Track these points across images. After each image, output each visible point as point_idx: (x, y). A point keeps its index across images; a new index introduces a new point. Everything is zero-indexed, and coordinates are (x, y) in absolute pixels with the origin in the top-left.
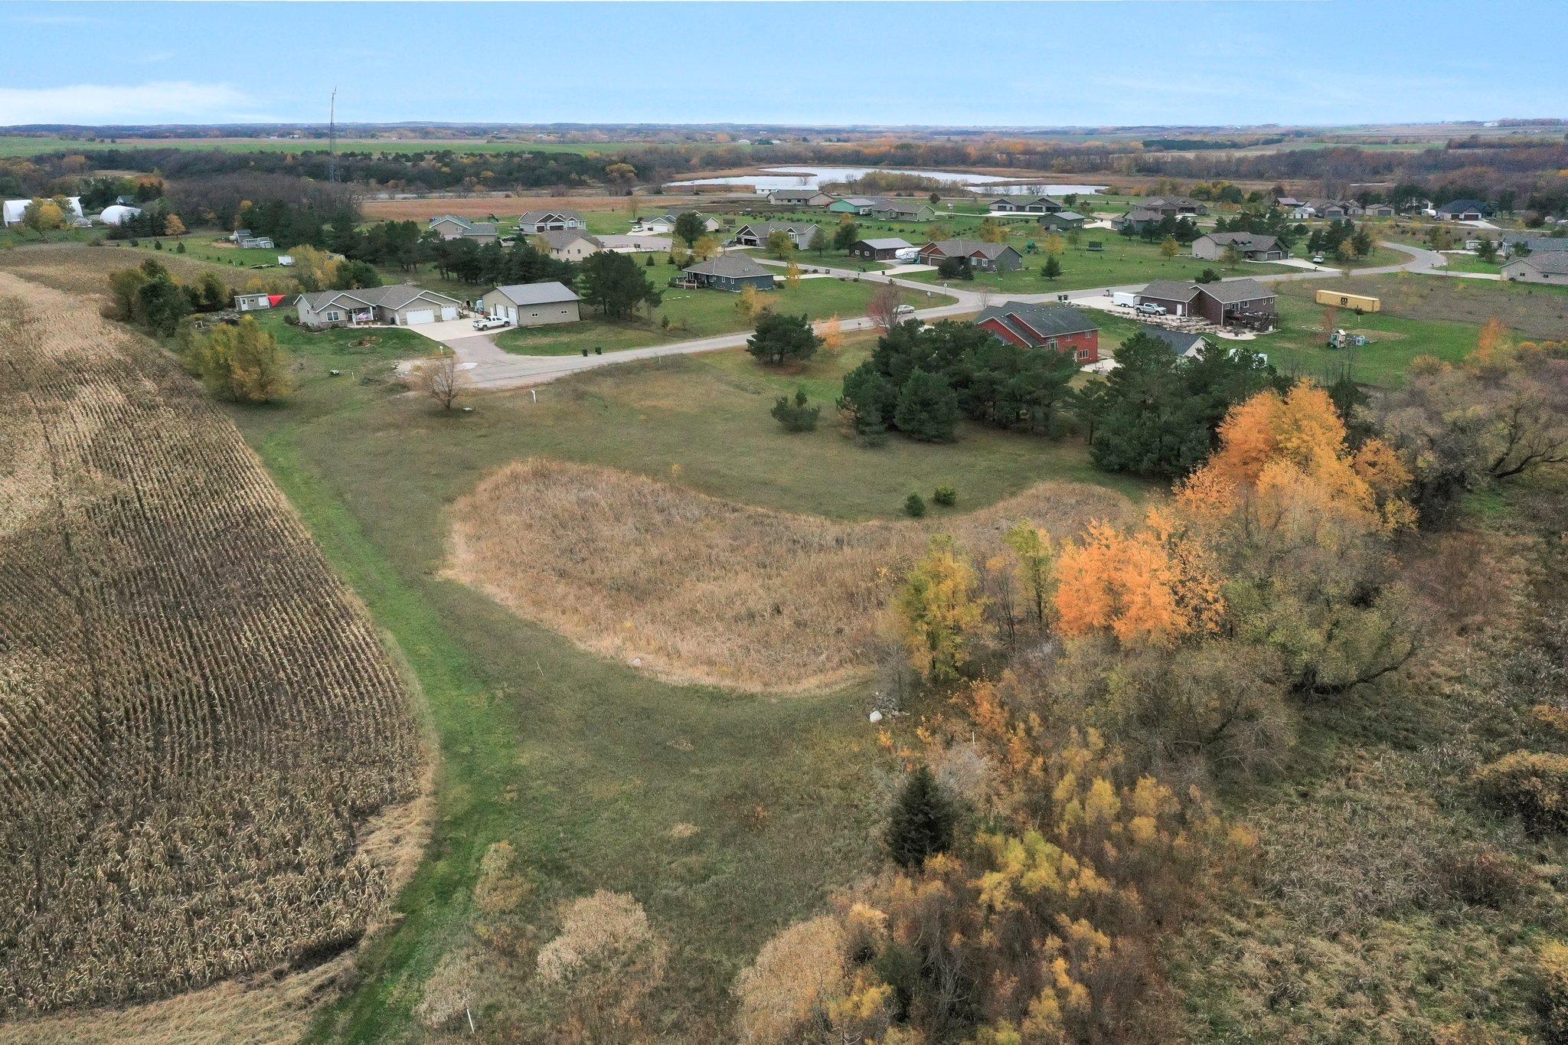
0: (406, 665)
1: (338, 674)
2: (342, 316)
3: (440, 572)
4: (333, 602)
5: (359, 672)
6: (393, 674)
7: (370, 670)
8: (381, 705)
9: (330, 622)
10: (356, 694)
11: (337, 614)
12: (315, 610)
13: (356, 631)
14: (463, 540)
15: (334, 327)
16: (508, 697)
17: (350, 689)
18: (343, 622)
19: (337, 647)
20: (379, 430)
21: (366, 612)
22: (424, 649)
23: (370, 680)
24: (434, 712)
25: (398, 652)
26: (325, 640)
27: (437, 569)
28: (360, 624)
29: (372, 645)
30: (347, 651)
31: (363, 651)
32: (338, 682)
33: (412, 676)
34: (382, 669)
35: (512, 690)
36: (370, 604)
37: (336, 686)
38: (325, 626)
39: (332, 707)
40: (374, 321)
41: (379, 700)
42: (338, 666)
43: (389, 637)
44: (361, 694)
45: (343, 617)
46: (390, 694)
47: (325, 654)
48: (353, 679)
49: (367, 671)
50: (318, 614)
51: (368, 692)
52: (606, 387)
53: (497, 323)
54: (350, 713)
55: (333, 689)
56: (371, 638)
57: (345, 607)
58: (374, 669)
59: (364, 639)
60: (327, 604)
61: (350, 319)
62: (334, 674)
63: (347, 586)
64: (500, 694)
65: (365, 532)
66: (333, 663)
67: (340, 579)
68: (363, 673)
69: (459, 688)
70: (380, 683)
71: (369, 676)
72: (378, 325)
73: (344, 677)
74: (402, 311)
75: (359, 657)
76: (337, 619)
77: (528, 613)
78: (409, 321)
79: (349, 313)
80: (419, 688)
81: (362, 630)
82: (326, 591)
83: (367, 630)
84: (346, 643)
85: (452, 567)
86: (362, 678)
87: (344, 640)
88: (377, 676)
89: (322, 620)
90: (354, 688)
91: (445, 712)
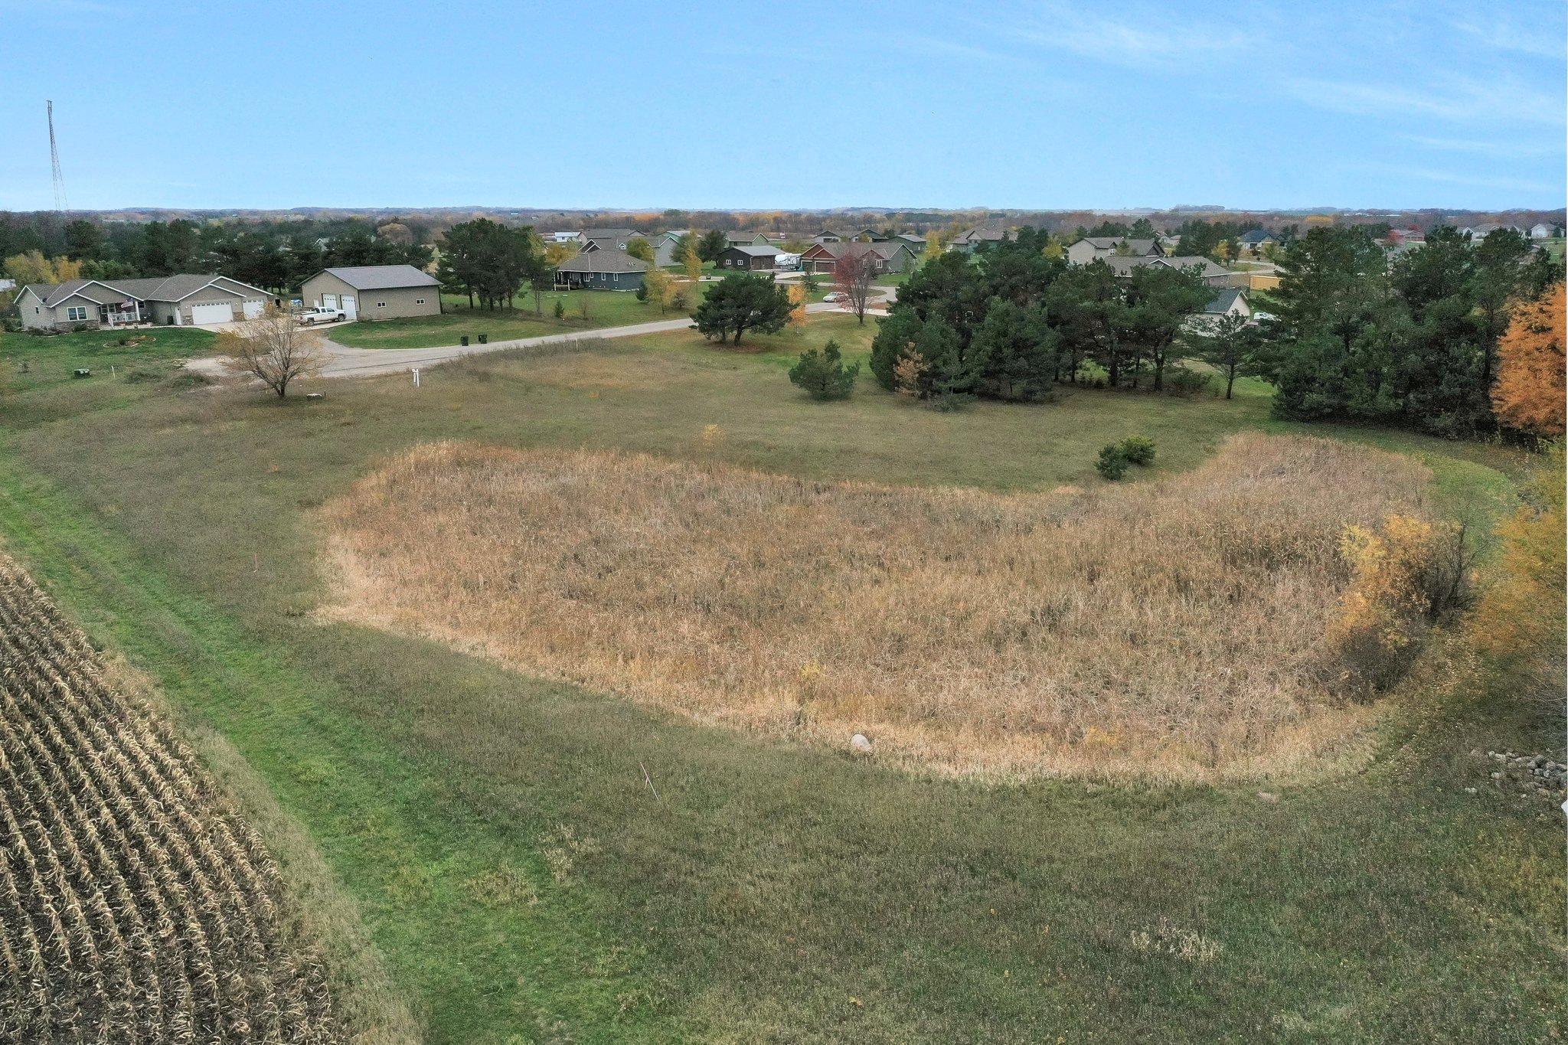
0: (276, 812)
1: (77, 854)
2: (91, 314)
3: (321, 611)
4: (73, 686)
5: (139, 843)
6: (241, 838)
7: (174, 836)
8: (211, 932)
9: (64, 730)
10: (131, 908)
11: (84, 708)
12: (23, 708)
13: (132, 743)
14: (353, 559)
15: (79, 329)
16: (586, 865)
17: (111, 896)
18: (97, 727)
19: (77, 788)
20: (162, 426)
21: (157, 701)
22: (320, 766)
23: (176, 862)
24: (381, 935)
25: (251, 779)
26: (46, 773)
27: (313, 606)
28: (144, 725)
29: (178, 772)
30: (105, 793)
31: (152, 787)
32: (75, 880)
33: (298, 835)
34: (209, 830)
35: (589, 845)
36: (170, 683)
37: (67, 890)
38: (48, 741)
39: (51, 957)
40: (143, 322)
41: (205, 919)
42: (81, 834)
43: (222, 748)
44: (145, 904)
45: (95, 714)
46: (238, 897)
47: (43, 808)
48: (125, 868)
49: (163, 840)
50: (33, 716)
51: (169, 898)
52: (516, 369)
53: (327, 316)
54: (108, 969)
55: (59, 900)
56: (175, 755)
57: (103, 695)
58: (189, 836)
59: (154, 759)
60: (57, 693)
61: (105, 320)
62: (65, 859)
63: (107, 652)
64: (559, 859)
65: (147, 557)
66: (66, 830)
67: (90, 639)
68: (153, 846)
69: (436, 855)
70: (207, 867)
71: (173, 852)
72: (149, 325)
73: (95, 865)
74: (185, 305)
75: (140, 808)
76: (81, 724)
77: (549, 668)
78: (196, 320)
79: (103, 310)
80: (325, 868)
81: (151, 740)
82: (56, 667)
83: (162, 738)
84: (104, 773)
85: (344, 601)
86: (150, 861)
87: (97, 765)
88: (195, 851)
89: (41, 729)
90: (125, 894)
91: (413, 928)
